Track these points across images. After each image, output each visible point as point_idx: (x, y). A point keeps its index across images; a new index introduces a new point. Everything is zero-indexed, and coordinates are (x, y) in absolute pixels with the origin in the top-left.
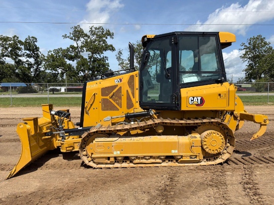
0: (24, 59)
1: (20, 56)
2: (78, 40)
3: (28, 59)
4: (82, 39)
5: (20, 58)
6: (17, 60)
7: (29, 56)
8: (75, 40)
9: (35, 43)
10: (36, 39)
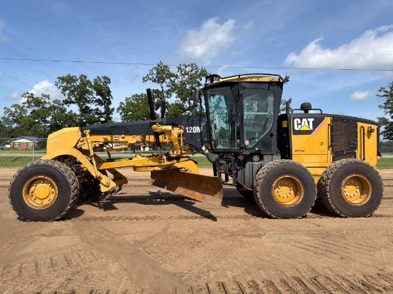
0: (93, 106)
1: (88, 102)
2: (163, 82)
3: (98, 106)
4: (168, 81)
5: (88, 105)
6: (84, 107)
7: (99, 102)
8: (158, 82)
9: (108, 84)
10: (109, 80)
